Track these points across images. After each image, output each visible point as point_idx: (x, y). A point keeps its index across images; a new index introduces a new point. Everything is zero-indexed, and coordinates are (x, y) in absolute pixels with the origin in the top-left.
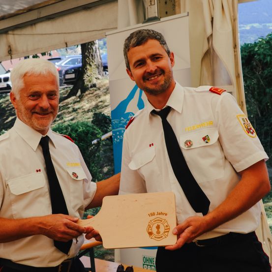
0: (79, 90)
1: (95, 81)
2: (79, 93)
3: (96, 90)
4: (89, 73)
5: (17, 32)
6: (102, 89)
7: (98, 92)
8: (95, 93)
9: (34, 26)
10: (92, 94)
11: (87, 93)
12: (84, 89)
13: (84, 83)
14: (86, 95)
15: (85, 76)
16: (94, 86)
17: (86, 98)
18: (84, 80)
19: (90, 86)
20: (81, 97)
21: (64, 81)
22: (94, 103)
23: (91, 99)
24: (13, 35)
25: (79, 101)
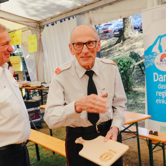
0: (122, 40)
1: (130, 35)
2: (122, 42)
3: (130, 40)
4: (126, 31)
5: (94, 12)
6: (133, 39)
7: (131, 41)
8: (130, 42)
9: (102, 8)
10: (128, 42)
11: (126, 41)
12: (124, 40)
13: (124, 37)
14: (126, 42)
15: (125, 33)
16: (130, 38)
17: (125, 44)
18: (124, 35)
19: (127, 38)
20: (123, 44)
21: (113, 36)
22: (129, 47)
23: (128, 45)
24: (92, 13)
25: (122, 46)
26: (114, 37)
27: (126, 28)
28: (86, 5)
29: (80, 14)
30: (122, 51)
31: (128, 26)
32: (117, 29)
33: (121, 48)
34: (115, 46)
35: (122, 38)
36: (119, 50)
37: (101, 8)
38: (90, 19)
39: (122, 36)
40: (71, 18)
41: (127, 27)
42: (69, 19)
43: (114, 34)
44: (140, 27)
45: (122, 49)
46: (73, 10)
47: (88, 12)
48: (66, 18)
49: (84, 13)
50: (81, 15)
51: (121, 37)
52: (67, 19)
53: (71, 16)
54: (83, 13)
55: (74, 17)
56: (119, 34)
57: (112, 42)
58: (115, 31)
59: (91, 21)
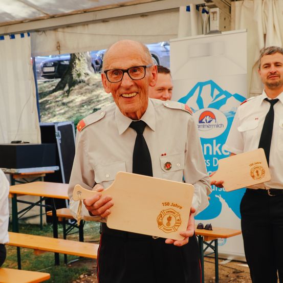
0: (67, 85)
1: (83, 77)
2: (67, 88)
3: (85, 86)
4: (77, 67)
5: (67, 30)
6: (91, 85)
7: (87, 87)
8: (84, 89)
11: (77, 87)
12: (73, 83)
13: (72, 78)
14: (75, 89)
15: (74, 70)
16: (84, 82)
17: (76, 92)
18: (72, 75)
19: (78, 81)
20: (68, 92)
21: (42, 74)
22: (85, 98)
23: (82, 94)
24: (64, 32)
25: (68, 96)
26: (43, 76)
27: (77, 61)
28: (53, 17)
29: (37, 31)
30: (71, 105)
31: (80, 58)
32: (51, 61)
33: (66, 100)
34: (53, 94)
35: (68, 81)
36: (64, 104)
37: (84, 25)
38: (58, 43)
39: (68, 77)
40: (18, 36)
41: (79, 60)
42: (13, 37)
43: (42, 70)
44: (100, 62)
45: (69, 102)
46: (22, 22)
47: (55, 29)
48: (6, 34)
49: (46, 31)
50: (40, 33)
51: (65, 79)
52: (7, 38)
53: (17, 33)
54: (44, 30)
55: (26, 35)
56: (55, 71)
57: (45, 87)
58: (45, 65)
59: (59, 46)
